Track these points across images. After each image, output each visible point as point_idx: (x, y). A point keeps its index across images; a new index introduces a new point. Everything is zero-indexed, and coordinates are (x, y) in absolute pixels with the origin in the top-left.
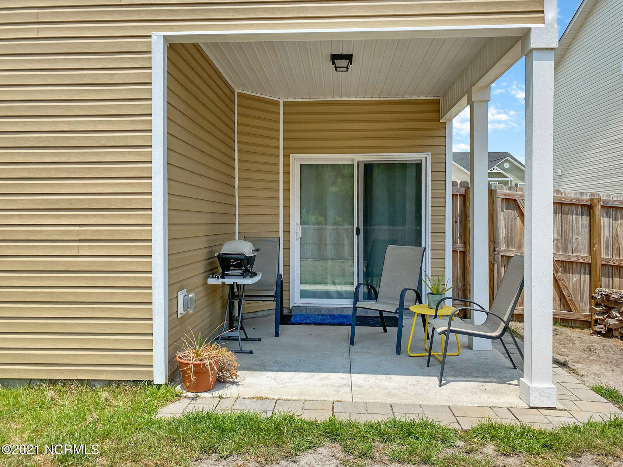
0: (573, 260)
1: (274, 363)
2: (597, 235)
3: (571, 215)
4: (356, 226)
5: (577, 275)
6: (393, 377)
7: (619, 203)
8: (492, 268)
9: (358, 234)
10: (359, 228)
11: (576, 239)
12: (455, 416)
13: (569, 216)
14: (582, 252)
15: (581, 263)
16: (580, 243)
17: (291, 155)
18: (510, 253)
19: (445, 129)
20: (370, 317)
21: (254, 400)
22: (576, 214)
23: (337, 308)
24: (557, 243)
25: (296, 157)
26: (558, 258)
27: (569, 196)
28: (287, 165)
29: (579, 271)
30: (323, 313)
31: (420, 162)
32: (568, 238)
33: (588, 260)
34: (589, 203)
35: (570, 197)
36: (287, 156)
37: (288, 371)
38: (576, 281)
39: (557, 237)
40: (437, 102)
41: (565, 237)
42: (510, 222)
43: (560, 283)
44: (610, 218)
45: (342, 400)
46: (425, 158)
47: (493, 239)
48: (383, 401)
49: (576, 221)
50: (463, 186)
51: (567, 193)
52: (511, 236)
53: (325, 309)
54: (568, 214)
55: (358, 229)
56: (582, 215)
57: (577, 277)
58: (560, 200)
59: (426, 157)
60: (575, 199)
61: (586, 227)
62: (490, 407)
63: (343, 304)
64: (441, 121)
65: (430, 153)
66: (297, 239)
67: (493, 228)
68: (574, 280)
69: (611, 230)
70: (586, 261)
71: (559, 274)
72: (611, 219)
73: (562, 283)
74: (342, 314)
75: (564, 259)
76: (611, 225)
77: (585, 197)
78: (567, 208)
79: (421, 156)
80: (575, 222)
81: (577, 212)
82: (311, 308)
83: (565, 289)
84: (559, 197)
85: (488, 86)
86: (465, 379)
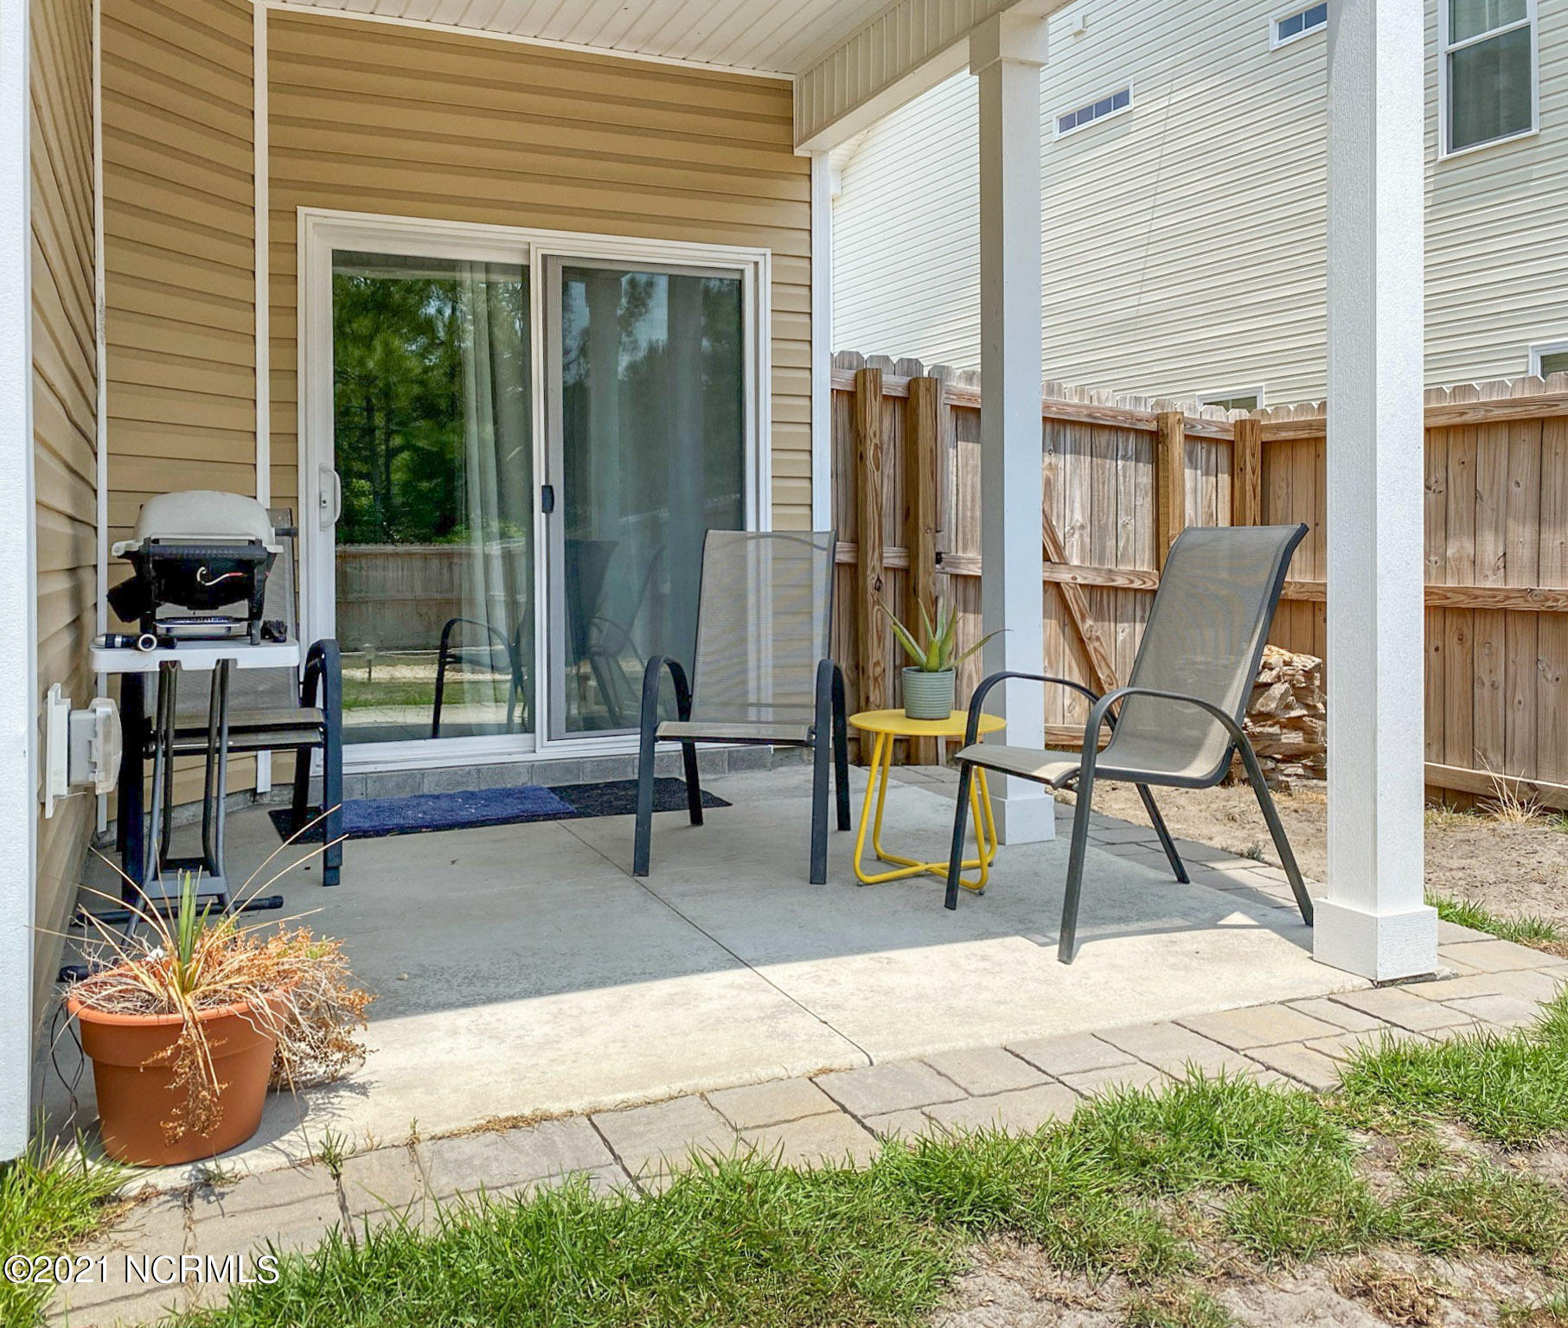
0: (1120, 582)
1: (420, 976)
2: (1177, 513)
3: (1112, 459)
4: (539, 481)
5: (1126, 625)
6: (895, 954)
7: (1214, 429)
8: (933, 611)
9: (548, 507)
10: (551, 487)
11: (1125, 526)
12: (1237, 1051)
13: (1108, 461)
14: (1138, 563)
15: (1136, 590)
16: (1132, 536)
17: (301, 210)
18: (971, 566)
19: (806, 178)
20: (596, 786)
21: (488, 1134)
22: (1125, 458)
23: (478, 768)
24: (1081, 535)
25: (318, 220)
26: (1085, 578)
27: (1109, 404)
28: (285, 247)
29: (1131, 612)
30: (427, 788)
31: (737, 276)
32: (1106, 524)
33: (1150, 583)
34: (1153, 427)
35: (1111, 409)
36: (283, 215)
37: (511, 997)
38: (1124, 641)
39: (1080, 520)
40: (783, 91)
41: (1099, 521)
42: (970, 477)
43: (1090, 648)
44: (1196, 469)
45: (835, 1066)
46: (752, 265)
47: (932, 526)
48: (970, 1040)
49: (1125, 477)
50: (846, 364)
51: (1103, 398)
52: (972, 518)
53: (433, 774)
54: (1105, 457)
55: (548, 490)
56: (1137, 460)
57: (1127, 630)
58: (1090, 416)
59: (756, 264)
60: (1124, 413)
61: (1146, 493)
62: (1282, 1003)
63: (502, 754)
64: (797, 152)
65: (769, 252)
66: (323, 527)
67: (933, 491)
68: (1121, 637)
69: (1199, 500)
70: (1149, 585)
71: (1089, 622)
72: (1199, 472)
73: (1095, 648)
74: (498, 786)
75: (1099, 581)
76: (1199, 486)
77: (1143, 409)
78: (1103, 439)
79: (742, 257)
80: (1121, 479)
81: (1126, 450)
82: (380, 777)
83: (1103, 664)
84: (1087, 407)
85: (1043, 17)
86: (1101, 931)
